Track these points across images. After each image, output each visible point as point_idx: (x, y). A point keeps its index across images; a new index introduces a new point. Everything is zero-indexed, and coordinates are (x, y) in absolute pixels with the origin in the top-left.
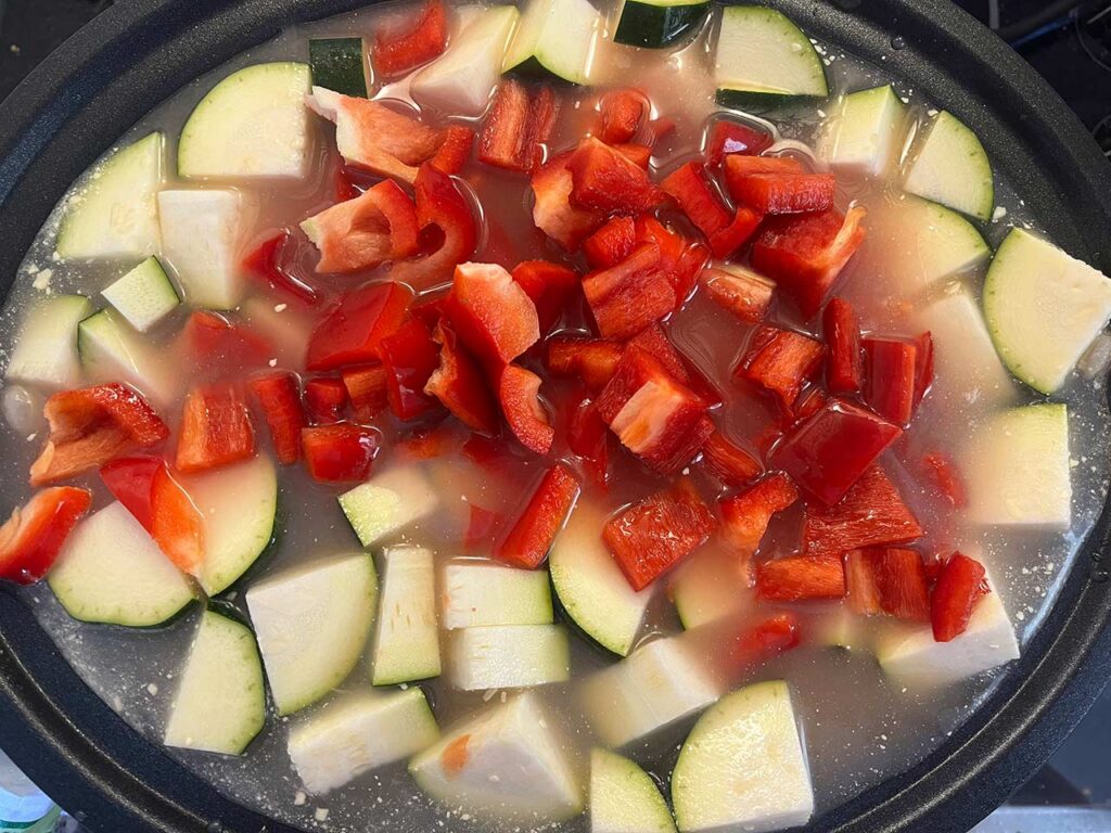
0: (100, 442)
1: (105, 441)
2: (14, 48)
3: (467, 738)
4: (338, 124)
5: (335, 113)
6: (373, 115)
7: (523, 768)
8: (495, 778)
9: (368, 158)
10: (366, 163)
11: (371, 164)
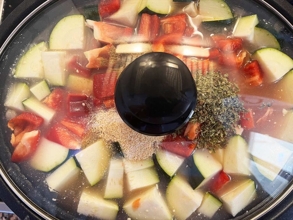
0: (28, 130)
1: (29, 129)
2: (10, 6)
3: (139, 199)
4: (94, 30)
5: (93, 27)
6: (104, 26)
7: (155, 208)
8: (147, 211)
9: (103, 39)
10: (102, 40)
11: (104, 41)
